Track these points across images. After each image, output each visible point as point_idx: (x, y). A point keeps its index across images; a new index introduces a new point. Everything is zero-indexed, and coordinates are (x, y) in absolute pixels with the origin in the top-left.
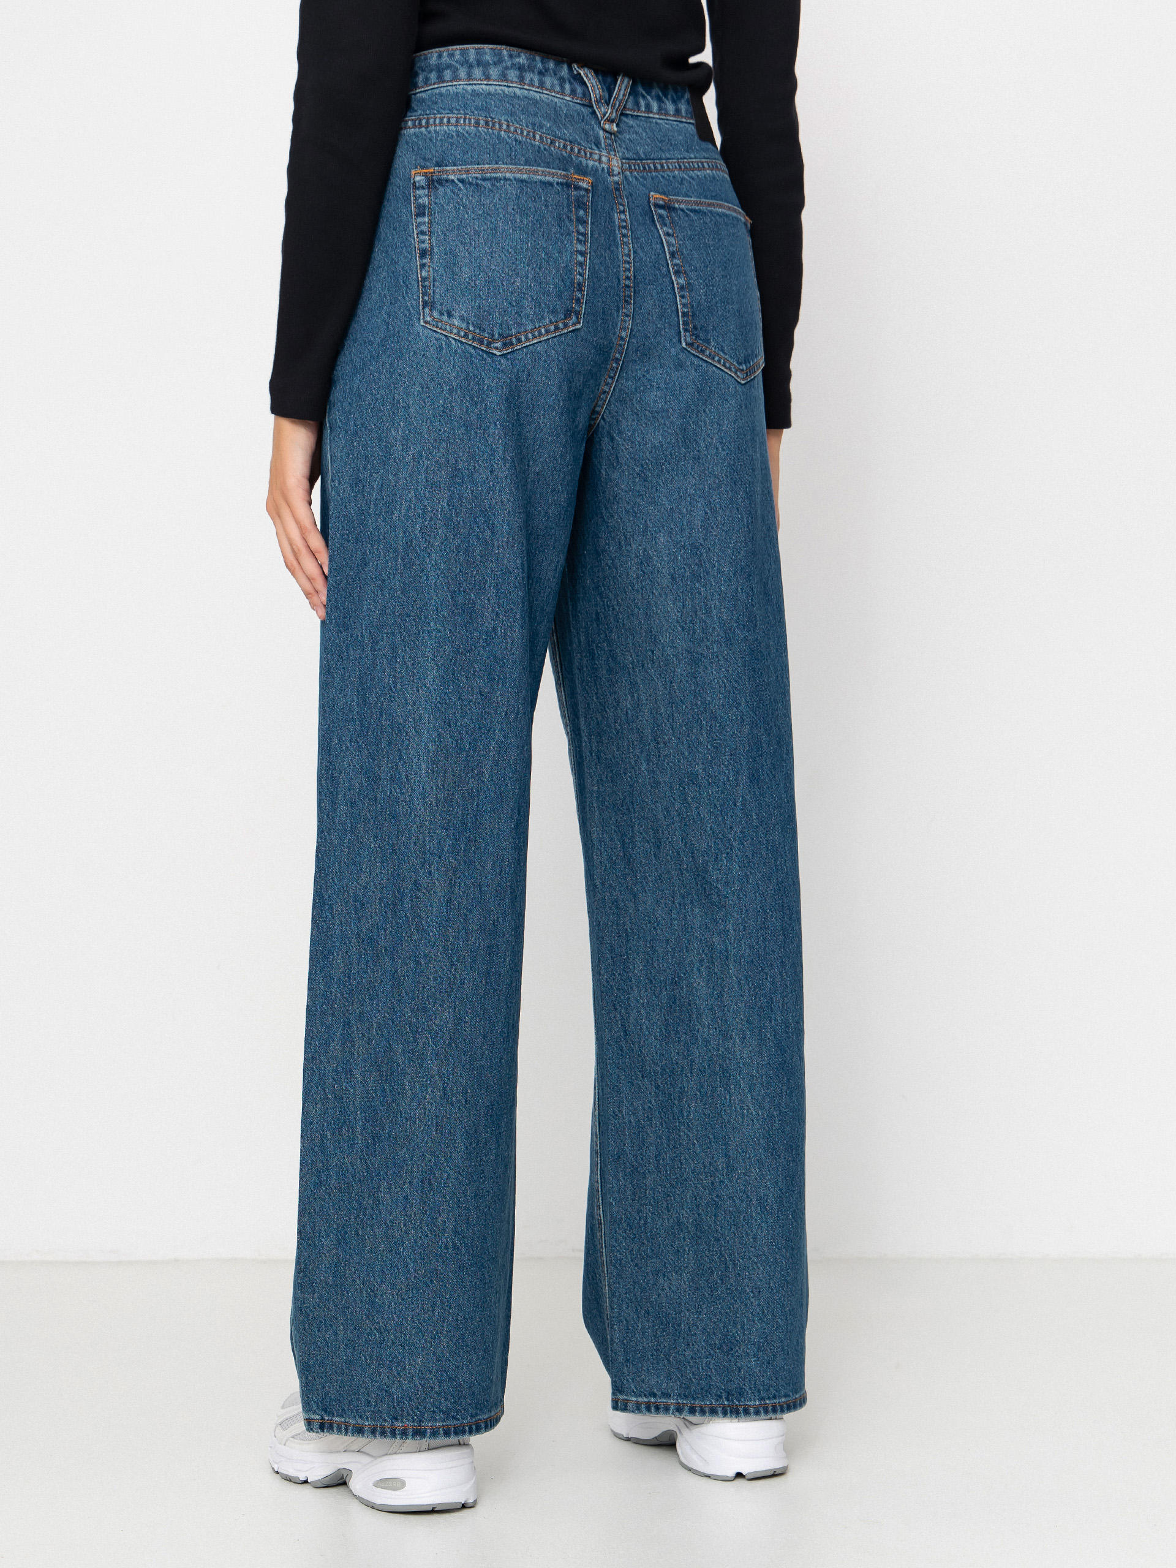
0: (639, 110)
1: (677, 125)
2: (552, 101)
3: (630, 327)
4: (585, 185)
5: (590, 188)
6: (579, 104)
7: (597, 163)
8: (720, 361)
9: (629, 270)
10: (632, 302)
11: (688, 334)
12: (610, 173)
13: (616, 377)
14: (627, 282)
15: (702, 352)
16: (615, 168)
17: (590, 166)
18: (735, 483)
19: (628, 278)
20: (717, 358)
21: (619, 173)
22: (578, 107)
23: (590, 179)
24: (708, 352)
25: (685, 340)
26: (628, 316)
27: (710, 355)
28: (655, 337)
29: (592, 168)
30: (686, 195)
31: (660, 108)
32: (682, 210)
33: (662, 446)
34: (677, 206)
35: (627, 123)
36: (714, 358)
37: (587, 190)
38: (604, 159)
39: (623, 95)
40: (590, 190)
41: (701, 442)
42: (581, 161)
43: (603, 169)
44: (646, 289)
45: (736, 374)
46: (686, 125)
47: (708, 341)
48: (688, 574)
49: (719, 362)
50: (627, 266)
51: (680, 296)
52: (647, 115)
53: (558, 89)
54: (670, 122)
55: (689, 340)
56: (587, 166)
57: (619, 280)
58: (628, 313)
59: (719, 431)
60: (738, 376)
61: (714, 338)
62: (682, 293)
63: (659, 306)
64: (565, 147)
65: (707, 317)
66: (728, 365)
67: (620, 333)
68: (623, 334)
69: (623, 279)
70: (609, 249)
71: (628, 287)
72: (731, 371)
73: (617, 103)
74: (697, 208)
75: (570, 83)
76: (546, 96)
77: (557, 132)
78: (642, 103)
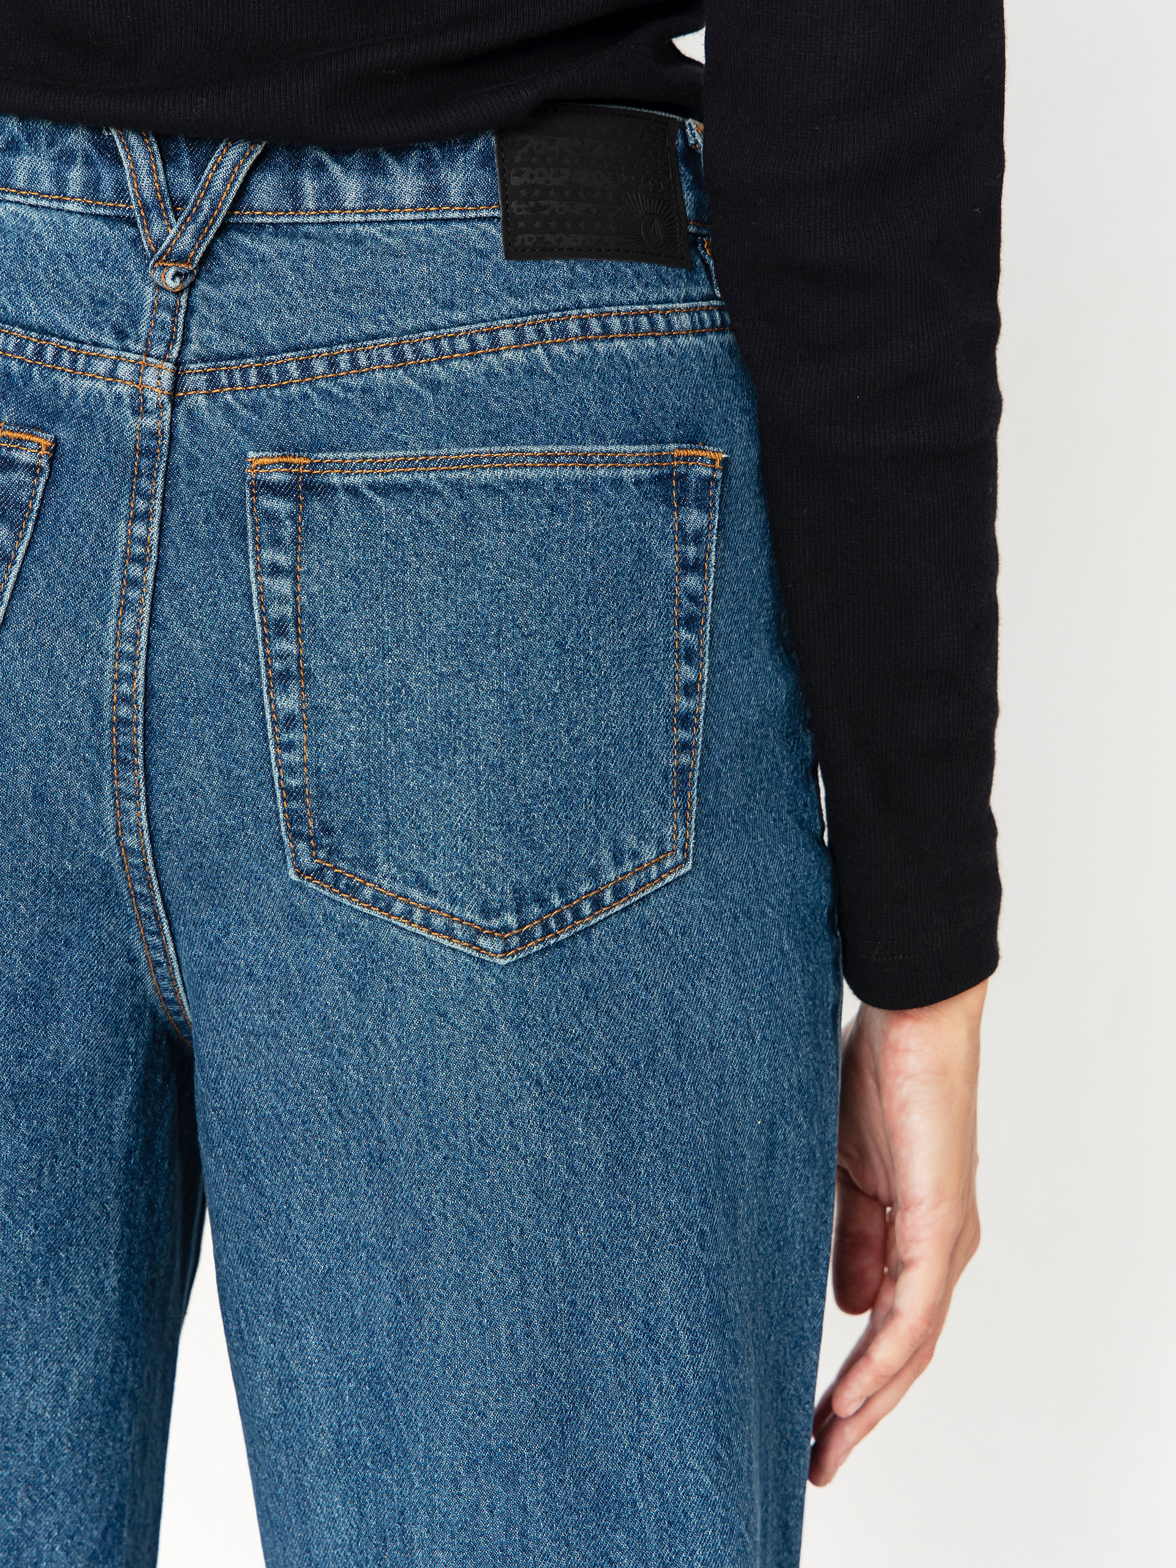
0: (296, 210)
1: (429, 233)
2: (24, 220)
3: (144, 823)
4: (25, 457)
5: (43, 463)
6: (105, 218)
7: (101, 385)
8: (410, 913)
9: (131, 678)
10: (140, 762)
11: (302, 846)
12: (139, 409)
13: (166, 927)
14: (124, 711)
15: (352, 891)
16: (150, 395)
18: (471, 1234)
19: (127, 700)
20: (398, 907)
21: (160, 407)
22: (97, 226)
23: (45, 440)
24: (368, 893)
25: (295, 859)
26: (130, 798)
27: (376, 899)
28: (224, 847)
29: (86, 401)
30: (388, 440)
31: (369, 195)
32: (353, 491)
33: (278, 1117)
34: (336, 480)
35: (249, 252)
36: (388, 908)
37: (33, 470)
38: (124, 370)
39: (226, 180)
40: (42, 469)
41: (384, 1120)
42: (56, 384)
43: (119, 398)
44: (182, 726)
45: (473, 944)
46: (463, 227)
47: (370, 865)
48: (366, 1440)
49: (408, 915)
50: (126, 668)
51: (277, 745)
52: (322, 219)
53: (46, 184)
54: (403, 226)
55: (305, 860)
56: (73, 394)
57: (98, 707)
58: (132, 791)
59: (424, 1096)
60: (480, 949)
61: (388, 855)
62: (285, 737)
63: (221, 772)
64: (20, 348)
65: (364, 800)
66: (438, 922)
67: (118, 840)
68: (131, 841)
69: (113, 703)
70: (74, 624)
71: (127, 723)
72: (452, 937)
73: (206, 205)
74: (405, 479)
75: (88, 162)
76: (12, 208)
77: (10, 308)
78: (309, 186)
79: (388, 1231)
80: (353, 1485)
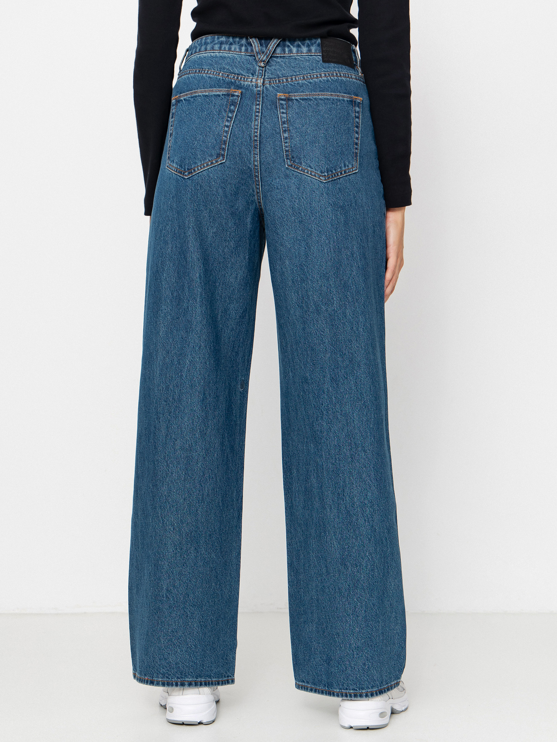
0: (284, 54)
1: (309, 57)
2: (234, 56)
3: (259, 159)
4: (236, 94)
5: (240, 95)
6: (249, 55)
7: (249, 83)
8: (308, 172)
9: (257, 132)
10: (258, 147)
11: (288, 160)
12: (257, 86)
13: (260, 183)
14: (256, 138)
15: (298, 168)
16: (259, 84)
17: (246, 85)
18: (320, 233)
19: (256, 136)
20: (306, 171)
21: (261, 86)
22: (247, 57)
23: (240, 91)
24: (300, 169)
25: (287, 163)
26: (256, 154)
27: (302, 170)
28: (273, 163)
29: (247, 86)
30: (302, 92)
31: (298, 51)
32: (297, 100)
33: (282, 216)
34: (293, 98)
35: (276, 61)
36: (304, 171)
37: (238, 96)
38: (254, 80)
39: (272, 48)
40: (239, 96)
41: (303, 214)
42: (241, 83)
43: (253, 85)
44: (266, 141)
45: (319, 178)
46: (315, 57)
47: (301, 164)
48: (299, 279)
49: (308, 173)
50: (256, 130)
51: (284, 143)
52: (289, 55)
53: (238, 50)
54: (304, 56)
55: (289, 163)
56: (244, 85)
57: (251, 138)
58: (257, 153)
59: (310, 207)
60: (321, 179)
61: (304, 162)
62: (285, 141)
63: (273, 148)
64: (234, 77)
65: (300, 151)
66: (313, 174)
67: (254, 163)
68: (256, 163)
69: (253, 137)
70: (246, 123)
71: (256, 140)
72: (316, 177)
73: (268, 52)
74: (306, 97)
75: (246, 46)
76: (231, 54)
77: (232, 71)
78: (287, 49)
79: (304, 235)
80: (296, 289)
